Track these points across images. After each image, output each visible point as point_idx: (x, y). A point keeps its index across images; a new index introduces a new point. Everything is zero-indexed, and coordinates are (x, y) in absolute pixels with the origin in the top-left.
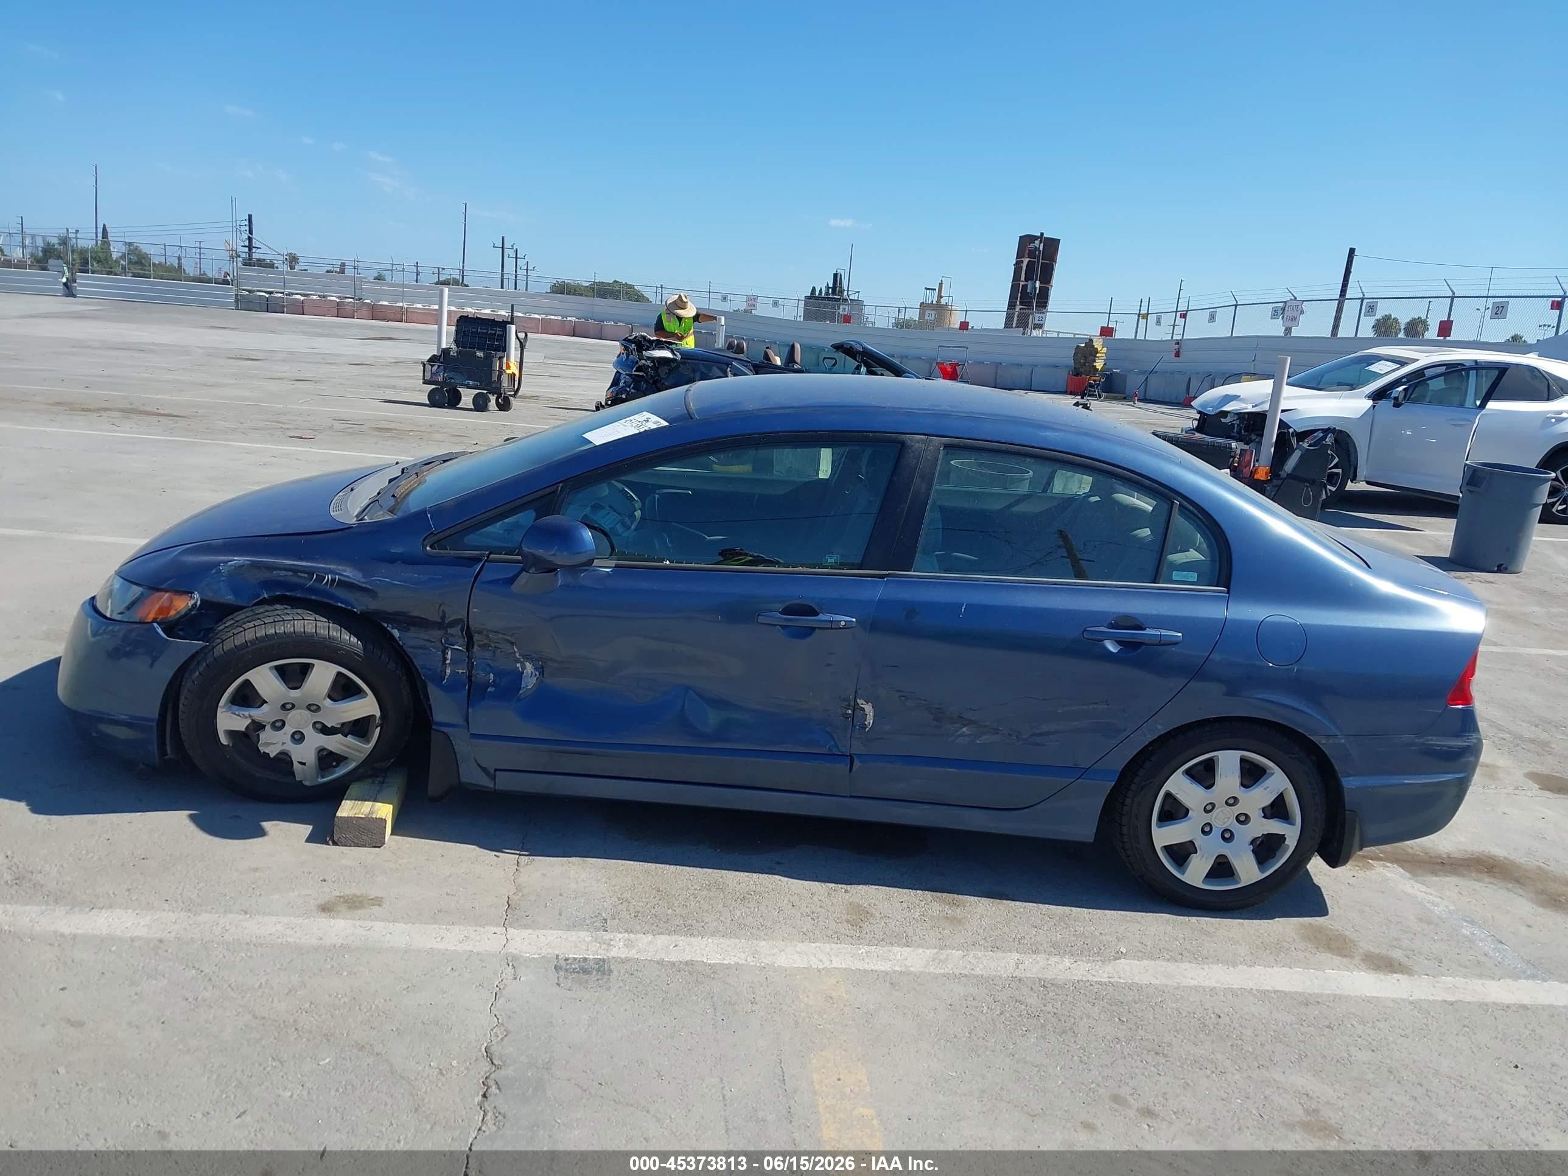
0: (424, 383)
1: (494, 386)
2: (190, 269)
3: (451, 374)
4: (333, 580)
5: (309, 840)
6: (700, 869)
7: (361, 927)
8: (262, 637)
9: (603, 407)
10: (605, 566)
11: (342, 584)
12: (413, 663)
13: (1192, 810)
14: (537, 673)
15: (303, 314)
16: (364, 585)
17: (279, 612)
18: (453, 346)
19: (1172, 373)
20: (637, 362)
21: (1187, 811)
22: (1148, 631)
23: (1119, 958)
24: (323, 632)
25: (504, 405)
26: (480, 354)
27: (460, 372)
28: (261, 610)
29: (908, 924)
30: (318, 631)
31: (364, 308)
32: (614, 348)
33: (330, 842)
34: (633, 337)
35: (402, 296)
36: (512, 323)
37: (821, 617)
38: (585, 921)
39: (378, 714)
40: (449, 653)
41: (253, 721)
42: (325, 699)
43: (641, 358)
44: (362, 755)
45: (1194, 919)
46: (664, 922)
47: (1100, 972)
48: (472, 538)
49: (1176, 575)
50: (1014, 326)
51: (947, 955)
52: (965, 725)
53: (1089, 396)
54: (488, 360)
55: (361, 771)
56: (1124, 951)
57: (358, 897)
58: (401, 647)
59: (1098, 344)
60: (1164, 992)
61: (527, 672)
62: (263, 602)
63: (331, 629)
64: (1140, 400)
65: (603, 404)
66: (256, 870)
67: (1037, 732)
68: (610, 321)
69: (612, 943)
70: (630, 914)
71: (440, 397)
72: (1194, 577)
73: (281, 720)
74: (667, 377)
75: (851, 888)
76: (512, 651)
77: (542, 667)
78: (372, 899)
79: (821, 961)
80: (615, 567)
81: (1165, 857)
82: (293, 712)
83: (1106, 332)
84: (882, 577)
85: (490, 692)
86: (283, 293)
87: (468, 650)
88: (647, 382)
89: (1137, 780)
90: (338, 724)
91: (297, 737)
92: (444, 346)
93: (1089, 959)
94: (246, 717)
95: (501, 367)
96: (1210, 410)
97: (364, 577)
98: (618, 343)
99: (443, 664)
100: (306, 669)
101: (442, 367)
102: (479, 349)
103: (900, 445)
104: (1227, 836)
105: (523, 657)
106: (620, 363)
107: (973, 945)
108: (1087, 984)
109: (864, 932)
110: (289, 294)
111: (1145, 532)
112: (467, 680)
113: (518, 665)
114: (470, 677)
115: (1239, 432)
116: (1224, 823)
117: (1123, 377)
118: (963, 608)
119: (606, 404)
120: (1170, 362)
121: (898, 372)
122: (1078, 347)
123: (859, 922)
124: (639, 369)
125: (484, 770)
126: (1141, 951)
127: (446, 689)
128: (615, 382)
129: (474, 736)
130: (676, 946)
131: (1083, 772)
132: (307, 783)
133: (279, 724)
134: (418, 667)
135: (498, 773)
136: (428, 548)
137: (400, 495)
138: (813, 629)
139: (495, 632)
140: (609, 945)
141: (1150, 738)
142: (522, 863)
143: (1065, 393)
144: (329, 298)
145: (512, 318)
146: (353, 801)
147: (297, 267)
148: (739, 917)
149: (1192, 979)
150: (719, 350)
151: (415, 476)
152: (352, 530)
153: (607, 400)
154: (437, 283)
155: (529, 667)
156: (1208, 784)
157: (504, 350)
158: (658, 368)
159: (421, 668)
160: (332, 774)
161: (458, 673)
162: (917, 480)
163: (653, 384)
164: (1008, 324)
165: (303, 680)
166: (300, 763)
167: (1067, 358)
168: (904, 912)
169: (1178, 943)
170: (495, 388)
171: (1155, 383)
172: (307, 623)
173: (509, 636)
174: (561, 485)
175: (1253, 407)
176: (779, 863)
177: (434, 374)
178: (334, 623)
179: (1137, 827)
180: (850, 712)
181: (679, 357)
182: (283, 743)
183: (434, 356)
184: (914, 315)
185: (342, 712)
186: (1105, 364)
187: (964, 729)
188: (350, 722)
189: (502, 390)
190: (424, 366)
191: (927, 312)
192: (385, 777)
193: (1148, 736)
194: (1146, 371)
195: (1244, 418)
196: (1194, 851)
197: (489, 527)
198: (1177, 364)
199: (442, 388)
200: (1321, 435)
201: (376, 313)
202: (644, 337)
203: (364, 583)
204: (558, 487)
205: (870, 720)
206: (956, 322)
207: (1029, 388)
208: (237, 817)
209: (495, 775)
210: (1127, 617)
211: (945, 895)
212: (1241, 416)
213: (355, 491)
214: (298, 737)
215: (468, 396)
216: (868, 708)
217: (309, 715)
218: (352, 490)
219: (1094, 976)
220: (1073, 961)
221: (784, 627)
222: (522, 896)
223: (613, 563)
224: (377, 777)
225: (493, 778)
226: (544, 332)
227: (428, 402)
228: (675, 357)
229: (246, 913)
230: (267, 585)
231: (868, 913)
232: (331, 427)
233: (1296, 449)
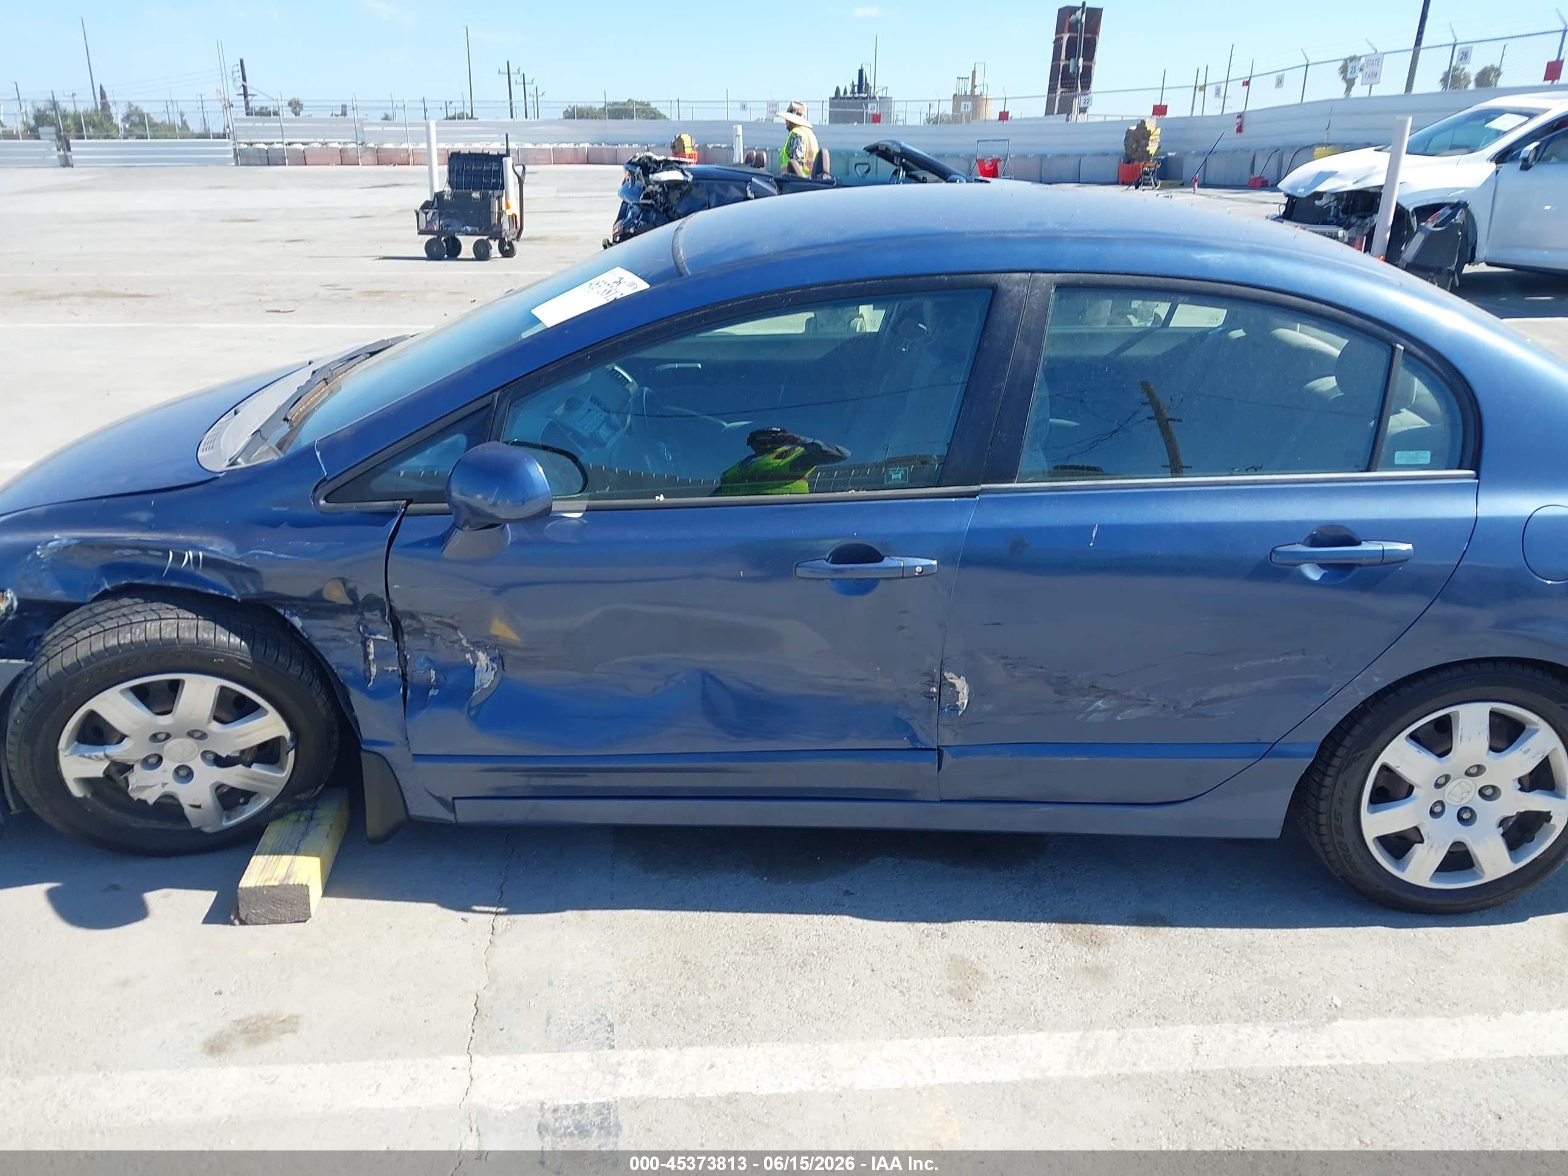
0: (419, 234)
1: (494, 230)
2: (195, 127)
3: (448, 221)
4: (196, 558)
5: (209, 919)
6: (742, 914)
7: (261, 1077)
8: (100, 652)
9: (611, 245)
10: (573, 511)
11: (210, 563)
12: (326, 661)
13: (1418, 786)
14: (495, 665)
15: (306, 164)
16: (238, 563)
17: (125, 611)
18: (448, 189)
19: (1234, 151)
20: (644, 188)
21: (1411, 788)
22: (1365, 547)
23: (1334, 1018)
24: (188, 635)
25: (508, 252)
26: (476, 195)
27: (457, 218)
28: (101, 609)
29: (1035, 988)
30: (181, 636)
31: (369, 152)
32: (619, 173)
33: (237, 922)
34: (637, 159)
35: (405, 136)
36: (508, 155)
37: (888, 562)
38: (582, 1031)
39: (286, 733)
40: (372, 645)
41: (114, 763)
42: (209, 722)
43: (648, 183)
44: (276, 787)
45: (1421, 932)
46: (694, 1021)
47: (1314, 1047)
48: (381, 483)
49: (1400, 457)
50: (1056, 111)
51: (1096, 1041)
52: (1099, 698)
53: (1144, 185)
54: (486, 201)
55: (279, 806)
56: (1339, 1003)
57: (264, 1019)
58: (307, 640)
59: (1151, 125)
60: (1411, 1078)
61: (481, 665)
62: (104, 596)
63: (200, 629)
64: (1200, 186)
65: (611, 241)
66: (126, 983)
67: (1204, 698)
68: (623, 143)
69: (621, 1070)
70: (646, 1011)
71: (437, 249)
72: (1425, 457)
73: (156, 755)
74: (679, 203)
75: (950, 928)
76: (455, 637)
77: (501, 657)
78: (284, 1021)
79: (920, 1073)
80: (587, 510)
81: (1380, 852)
82: (170, 743)
83: (1160, 110)
84: (973, 495)
85: (432, 696)
86: (282, 143)
87: (396, 638)
88: (657, 211)
89: (1341, 752)
90: (235, 752)
91: (182, 773)
92: (437, 189)
93: (1293, 1025)
94: (101, 759)
95: (500, 208)
96: (1301, 192)
97: (239, 550)
98: (621, 168)
99: (365, 662)
100: (175, 687)
101: (437, 214)
102: (475, 189)
103: (991, 291)
104: (1466, 817)
105: (473, 644)
106: (626, 191)
107: (1130, 1016)
108: (1301, 1075)
109: (976, 1010)
110: (290, 144)
111: (1329, 383)
112: (400, 681)
113: (468, 656)
114: (404, 676)
115: (1337, 216)
116: (1462, 799)
117: (1179, 161)
118: (1095, 531)
119: (614, 241)
120: (1231, 139)
121: (944, 175)
122: (1129, 131)
123: (967, 993)
124: (647, 196)
125: (441, 800)
126: (1363, 1002)
127: (375, 694)
128: (622, 215)
129: (418, 757)
130: (712, 1066)
131: (1270, 751)
132: (208, 830)
133: (153, 760)
134: (334, 667)
135: (456, 802)
136: (322, 502)
137: (297, 418)
138: (874, 582)
139: (429, 614)
140: (617, 1074)
141: (1363, 695)
142: (499, 930)
143: (1117, 183)
144: (330, 145)
145: (508, 150)
146: (266, 857)
147: (302, 113)
148: (799, 1001)
149: (1444, 1046)
150: (739, 164)
151: (323, 383)
152: (218, 482)
153: (615, 236)
154: (446, 119)
155: (483, 658)
156: (1440, 750)
157: (502, 187)
158: (668, 193)
159: (338, 668)
160: (240, 815)
161: (387, 671)
162: (1018, 343)
163: (664, 212)
164: (1049, 111)
165: (174, 703)
166: (192, 806)
167: (1117, 143)
168: (1027, 966)
169: (1409, 979)
170: (495, 233)
171: (1215, 164)
172: (166, 625)
173: (448, 618)
174: (497, 394)
175: (1354, 183)
176: (847, 893)
177: (429, 222)
178: (205, 620)
179: (1340, 814)
180: (935, 690)
181: (690, 178)
182: (164, 785)
183: (427, 202)
184: (947, 109)
185: (237, 737)
186: (1159, 148)
187: (1099, 703)
188: (252, 748)
189: (503, 234)
190: (417, 214)
191: (963, 104)
192: (314, 809)
193: (1360, 693)
194: (1204, 153)
195: (1342, 198)
196: (1419, 839)
197: (414, 459)
198: (1239, 141)
199: (439, 237)
200: (1449, 212)
201: (381, 158)
202: (650, 158)
203: (238, 560)
204: (493, 397)
205: (963, 700)
206: (992, 112)
207: (1077, 180)
208: (116, 887)
209: (454, 804)
210: (1332, 525)
211: (1079, 927)
212: (1339, 196)
213: (239, 414)
214: (184, 774)
215: (467, 244)
216: (961, 685)
217: (195, 745)
218: (236, 413)
219: (1306, 1056)
220: (1271, 1030)
221: (832, 580)
222: (497, 990)
223: (583, 504)
224: (302, 810)
225: (452, 808)
226: (557, 162)
227: (425, 255)
228: (686, 178)
229: (99, 1069)
230: (110, 569)
231: (977, 972)
232: (316, 296)
233: (1417, 232)
